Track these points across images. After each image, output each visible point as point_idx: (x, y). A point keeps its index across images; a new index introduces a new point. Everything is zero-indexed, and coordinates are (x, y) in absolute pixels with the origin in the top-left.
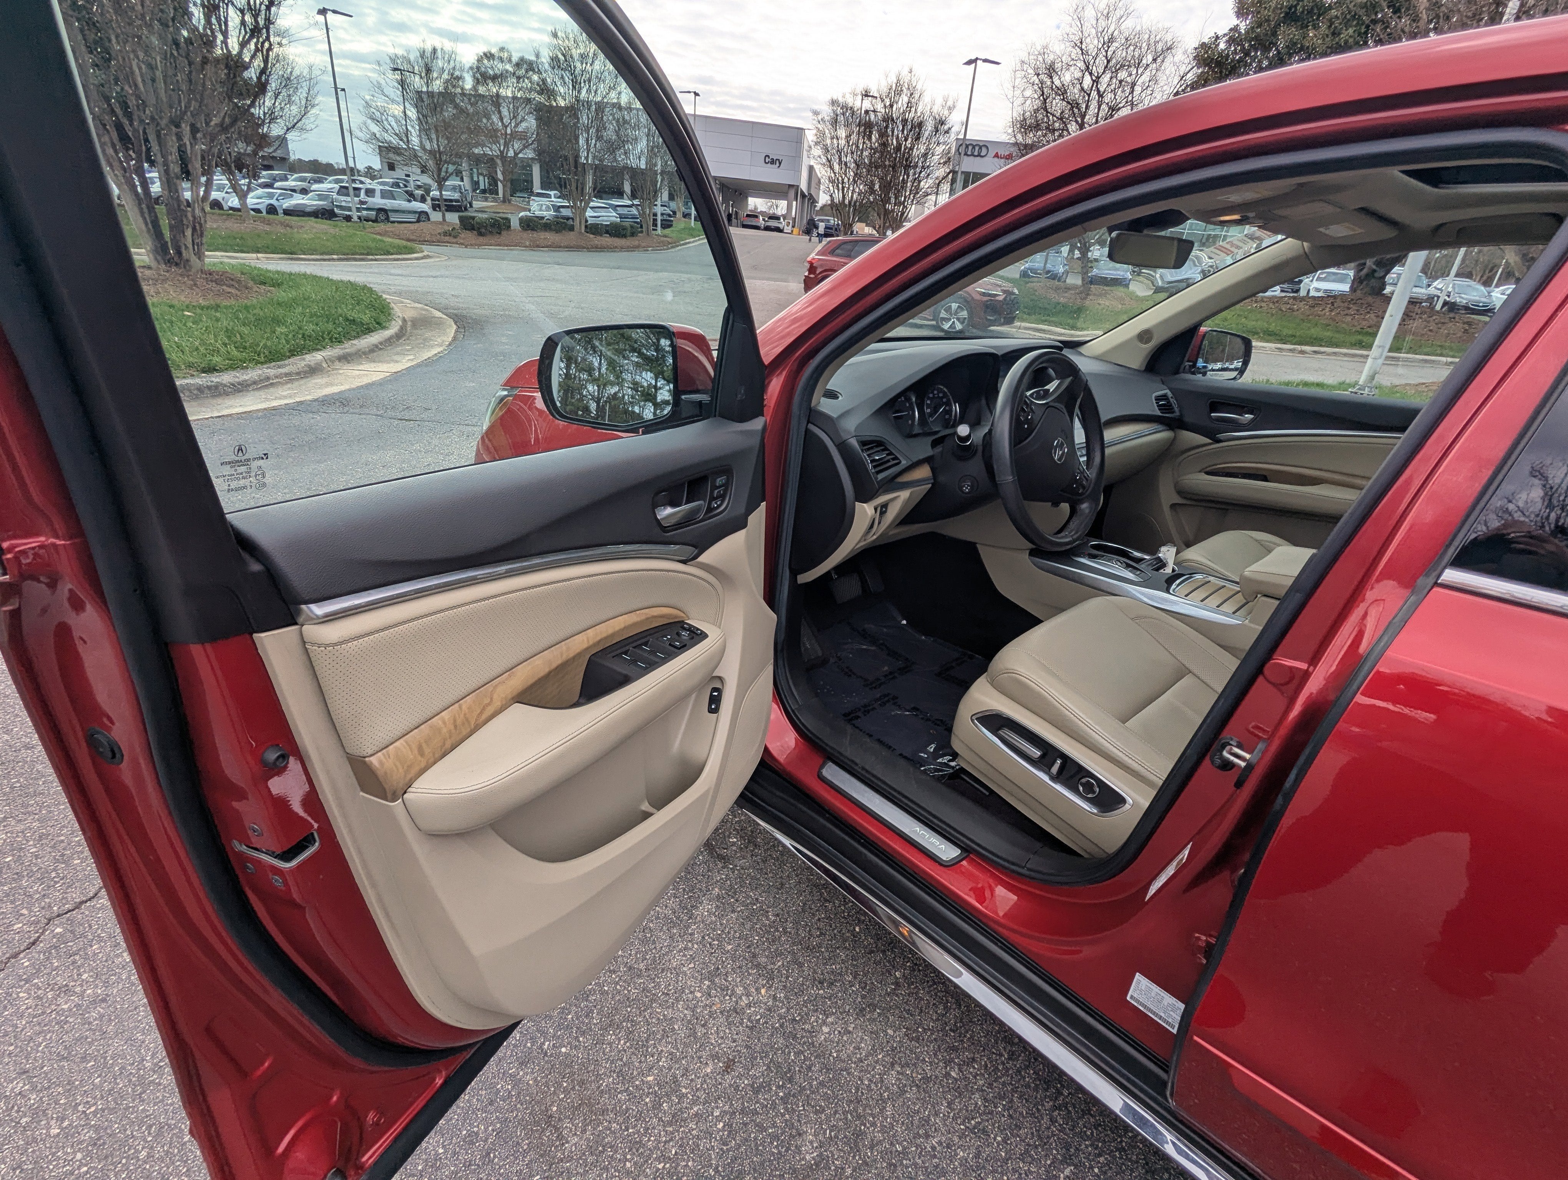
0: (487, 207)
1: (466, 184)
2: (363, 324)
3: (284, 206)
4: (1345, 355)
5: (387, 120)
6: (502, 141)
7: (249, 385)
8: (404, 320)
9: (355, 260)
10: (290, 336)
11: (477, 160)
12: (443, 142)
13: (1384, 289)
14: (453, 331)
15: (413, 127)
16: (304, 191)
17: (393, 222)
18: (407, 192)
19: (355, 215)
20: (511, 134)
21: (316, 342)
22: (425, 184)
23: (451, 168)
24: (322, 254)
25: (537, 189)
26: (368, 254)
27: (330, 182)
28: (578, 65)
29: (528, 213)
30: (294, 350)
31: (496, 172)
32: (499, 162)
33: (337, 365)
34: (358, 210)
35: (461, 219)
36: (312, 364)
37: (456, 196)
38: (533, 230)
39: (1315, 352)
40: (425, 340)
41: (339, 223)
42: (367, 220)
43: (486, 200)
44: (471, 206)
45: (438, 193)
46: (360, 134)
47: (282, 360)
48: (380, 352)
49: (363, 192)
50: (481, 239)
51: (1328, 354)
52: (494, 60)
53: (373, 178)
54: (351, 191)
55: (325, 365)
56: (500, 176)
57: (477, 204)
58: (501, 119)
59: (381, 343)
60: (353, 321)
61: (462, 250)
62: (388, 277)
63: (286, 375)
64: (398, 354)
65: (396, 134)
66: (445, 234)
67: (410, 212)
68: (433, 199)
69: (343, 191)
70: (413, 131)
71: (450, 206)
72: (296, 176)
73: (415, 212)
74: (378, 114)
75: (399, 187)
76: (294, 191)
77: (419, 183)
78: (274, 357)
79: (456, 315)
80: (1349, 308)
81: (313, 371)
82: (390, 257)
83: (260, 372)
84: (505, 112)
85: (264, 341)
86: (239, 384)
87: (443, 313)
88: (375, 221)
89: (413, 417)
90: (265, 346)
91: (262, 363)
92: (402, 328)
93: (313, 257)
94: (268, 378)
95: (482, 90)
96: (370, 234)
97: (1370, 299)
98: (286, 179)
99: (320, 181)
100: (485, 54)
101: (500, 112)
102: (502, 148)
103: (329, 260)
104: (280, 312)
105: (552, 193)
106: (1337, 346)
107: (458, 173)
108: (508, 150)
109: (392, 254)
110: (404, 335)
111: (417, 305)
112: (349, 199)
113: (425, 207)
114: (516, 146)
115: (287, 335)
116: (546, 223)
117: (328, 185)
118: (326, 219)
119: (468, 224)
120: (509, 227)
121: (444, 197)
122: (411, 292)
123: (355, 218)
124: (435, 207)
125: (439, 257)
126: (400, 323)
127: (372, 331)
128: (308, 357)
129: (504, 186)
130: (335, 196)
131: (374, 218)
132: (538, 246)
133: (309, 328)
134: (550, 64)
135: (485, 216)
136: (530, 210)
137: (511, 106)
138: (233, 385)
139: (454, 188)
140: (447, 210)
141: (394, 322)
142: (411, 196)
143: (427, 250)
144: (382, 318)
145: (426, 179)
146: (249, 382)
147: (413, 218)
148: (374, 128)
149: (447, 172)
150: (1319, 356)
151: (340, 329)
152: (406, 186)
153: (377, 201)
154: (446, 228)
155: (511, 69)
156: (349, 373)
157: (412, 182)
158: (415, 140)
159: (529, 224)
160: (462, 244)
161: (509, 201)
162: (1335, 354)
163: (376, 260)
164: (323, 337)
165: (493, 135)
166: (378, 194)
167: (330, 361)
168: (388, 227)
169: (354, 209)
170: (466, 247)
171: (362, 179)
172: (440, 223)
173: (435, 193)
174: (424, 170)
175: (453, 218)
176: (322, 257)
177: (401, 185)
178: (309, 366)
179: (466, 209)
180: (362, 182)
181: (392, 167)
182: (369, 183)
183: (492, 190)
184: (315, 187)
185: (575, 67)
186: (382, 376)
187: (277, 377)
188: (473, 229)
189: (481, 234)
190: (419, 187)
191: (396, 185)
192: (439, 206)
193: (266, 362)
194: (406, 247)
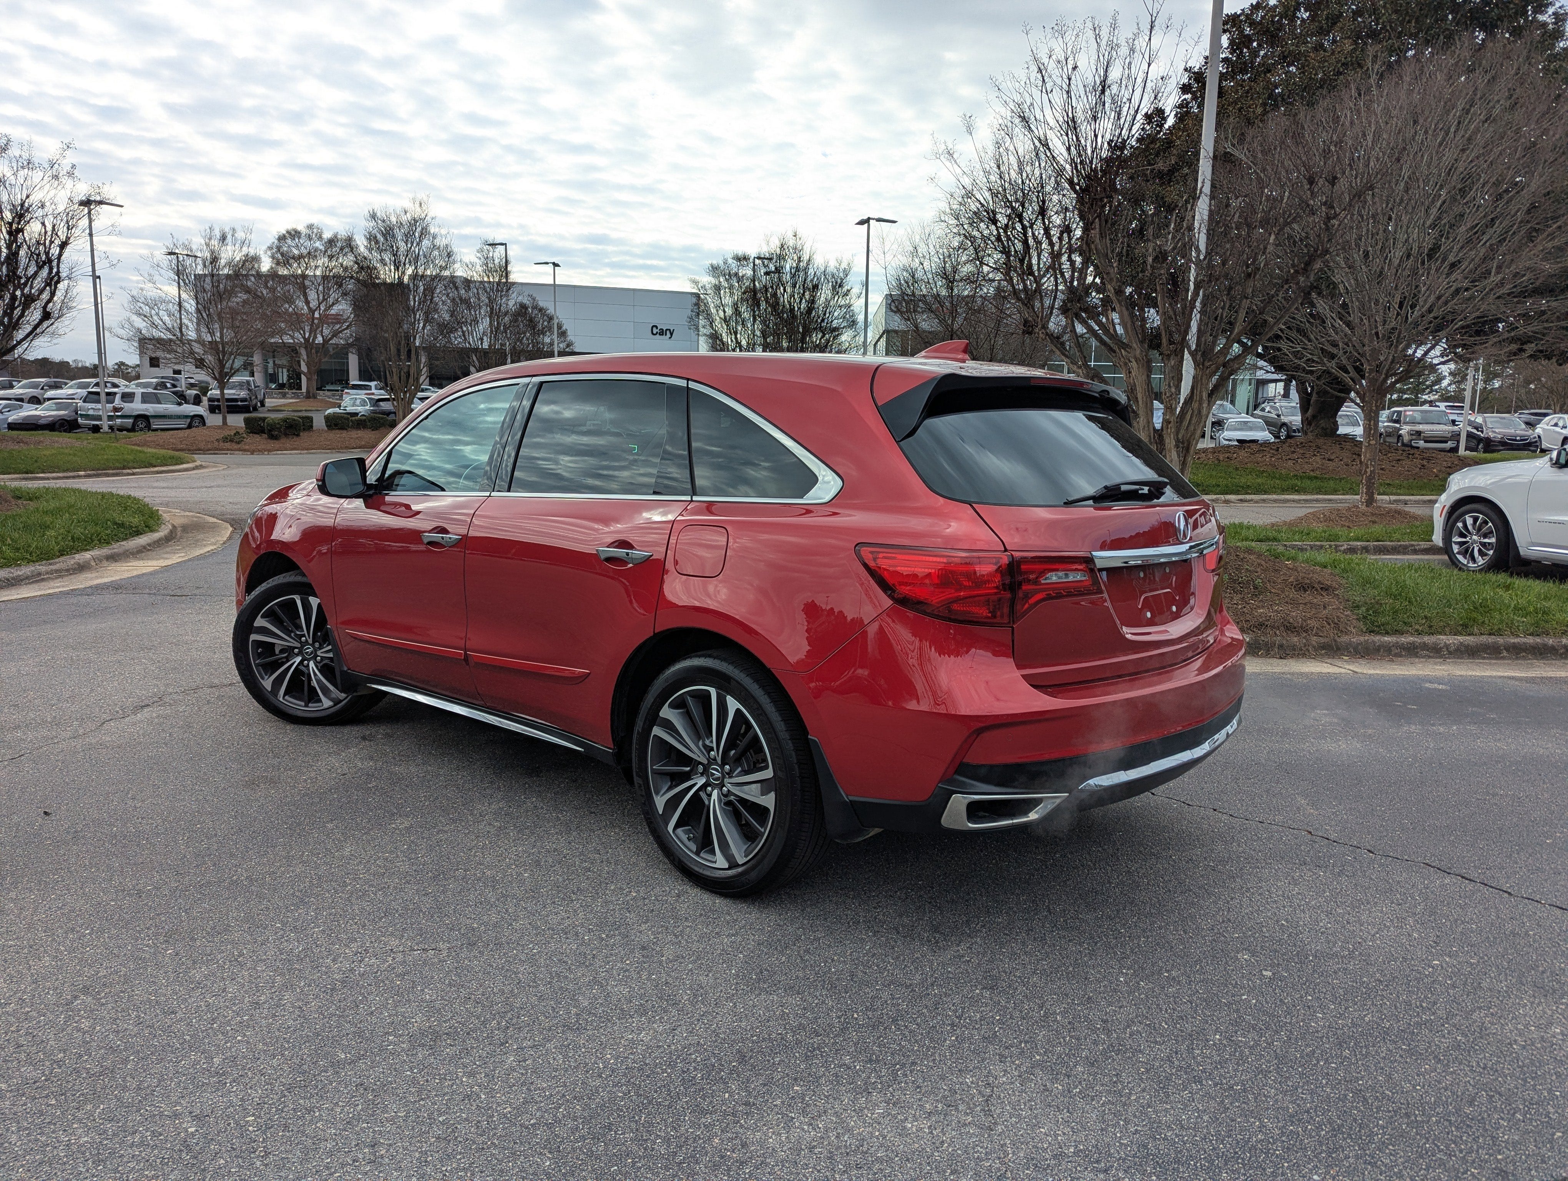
0: (284, 405)
1: (259, 379)
2: (132, 527)
3: (10, 420)
4: (1275, 501)
5: (157, 314)
6: (307, 328)
7: (22, 580)
8: (174, 526)
9: (108, 475)
10: (60, 538)
11: (271, 351)
12: (229, 335)
13: (1337, 429)
14: (229, 532)
15: (190, 320)
16: (35, 400)
17: (156, 430)
18: (175, 393)
19: (105, 424)
20: (319, 319)
21: (86, 543)
22: (201, 382)
23: (238, 363)
24: (64, 471)
25: (354, 382)
26: (124, 468)
27: (71, 387)
28: (402, 245)
29: (337, 410)
30: (64, 551)
31: (299, 362)
32: (303, 352)
33: (105, 563)
34: (110, 418)
35: (247, 421)
36: (81, 562)
37: (243, 394)
38: (342, 428)
39: (1241, 500)
40: (197, 541)
41: (83, 436)
42: (121, 429)
43: (284, 396)
44: (263, 405)
45: (218, 392)
46: (121, 332)
47: (52, 559)
48: (149, 553)
49: (118, 397)
50: (273, 444)
51: (1257, 502)
52: (299, 238)
53: (128, 378)
54: (103, 397)
55: (93, 563)
56: (304, 368)
57: (270, 402)
58: (307, 302)
59: (149, 545)
60: (122, 525)
61: (248, 458)
62: (150, 490)
63: (57, 571)
64: (167, 553)
65: (168, 329)
66: (226, 439)
67: (179, 417)
68: (210, 400)
69: (93, 397)
70: (190, 324)
71: (234, 407)
72: (24, 382)
73: (186, 417)
74: (146, 309)
75: (166, 388)
76: (21, 400)
77: (192, 381)
78: (46, 556)
79: (233, 519)
80: (1293, 452)
81: (82, 568)
82: (152, 469)
83: (33, 568)
84: (312, 295)
85: (35, 544)
86: (13, 578)
87: (217, 518)
88: (132, 430)
89: (185, 593)
90: (37, 547)
91: (33, 561)
92: (171, 531)
93: (54, 475)
94: (40, 574)
95: (283, 271)
96: (127, 445)
97: (1321, 441)
98: (11, 387)
99: (57, 386)
100: (288, 232)
101: (305, 295)
102: (307, 335)
103: (74, 477)
104: (48, 519)
105: (373, 384)
106: (1266, 493)
107: (248, 367)
108: (315, 337)
109: (155, 466)
110: (174, 538)
111: (187, 513)
112: (99, 406)
113: (200, 410)
114: (326, 332)
115: (56, 538)
116: (361, 420)
117: (70, 390)
118: (65, 431)
119: (256, 427)
120: (312, 427)
121: (226, 397)
122: (181, 502)
123: (106, 428)
124: (213, 409)
125: (216, 467)
126: (170, 527)
127: (141, 534)
128: (77, 556)
129: (308, 379)
130: (80, 403)
131: (130, 427)
132: (347, 448)
133: (78, 531)
134: (366, 247)
135: (280, 416)
136: (339, 406)
137: (321, 288)
138: (8, 580)
139: (241, 385)
140: (228, 412)
141: (163, 526)
142: (182, 398)
143: (199, 459)
144: (151, 522)
145: (202, 376)
146: (22, 578)
147: (183, 423)
148: (139, 323)
149: (231, 368)
150: (1246, 504)
151: (109, 532)
152: (174, 386)
153: (137, 407)
154: (229, 433)
155: (322, 248)
156: (118, 569)
157: (183, 380)
158: (192, 334)
159: (336, 423)
160: (248, 451)
161: (315, 397)
162: (1264, 501)
163: (133, 474)
164: (91, 539)
165: (296, 321)
166: (138, 398)
167: (98, 560)
168: (149, 436)
169: (105, 418)
170: (252, 454)
171: (115, 380)
172: (219, 427)
173: (215, 392)
174: (200, 364)
175: (237, 421)
176: (65, 474)
177: (169, 385)
178: (79, 564)
179: (255, 409)
180: (115, 386)
181: (154, 362)
182: (124, 386)
183: (294, 383)
184: (51, 393)
185: (398, 248)
186: (152, 569)
187: (47, 573)
188: (263, 432)
189: (273, 437)
190: (192, 386)
191: (163, 386)
192: (219, 407)
193: (37, 561)
194: (172, 458)
